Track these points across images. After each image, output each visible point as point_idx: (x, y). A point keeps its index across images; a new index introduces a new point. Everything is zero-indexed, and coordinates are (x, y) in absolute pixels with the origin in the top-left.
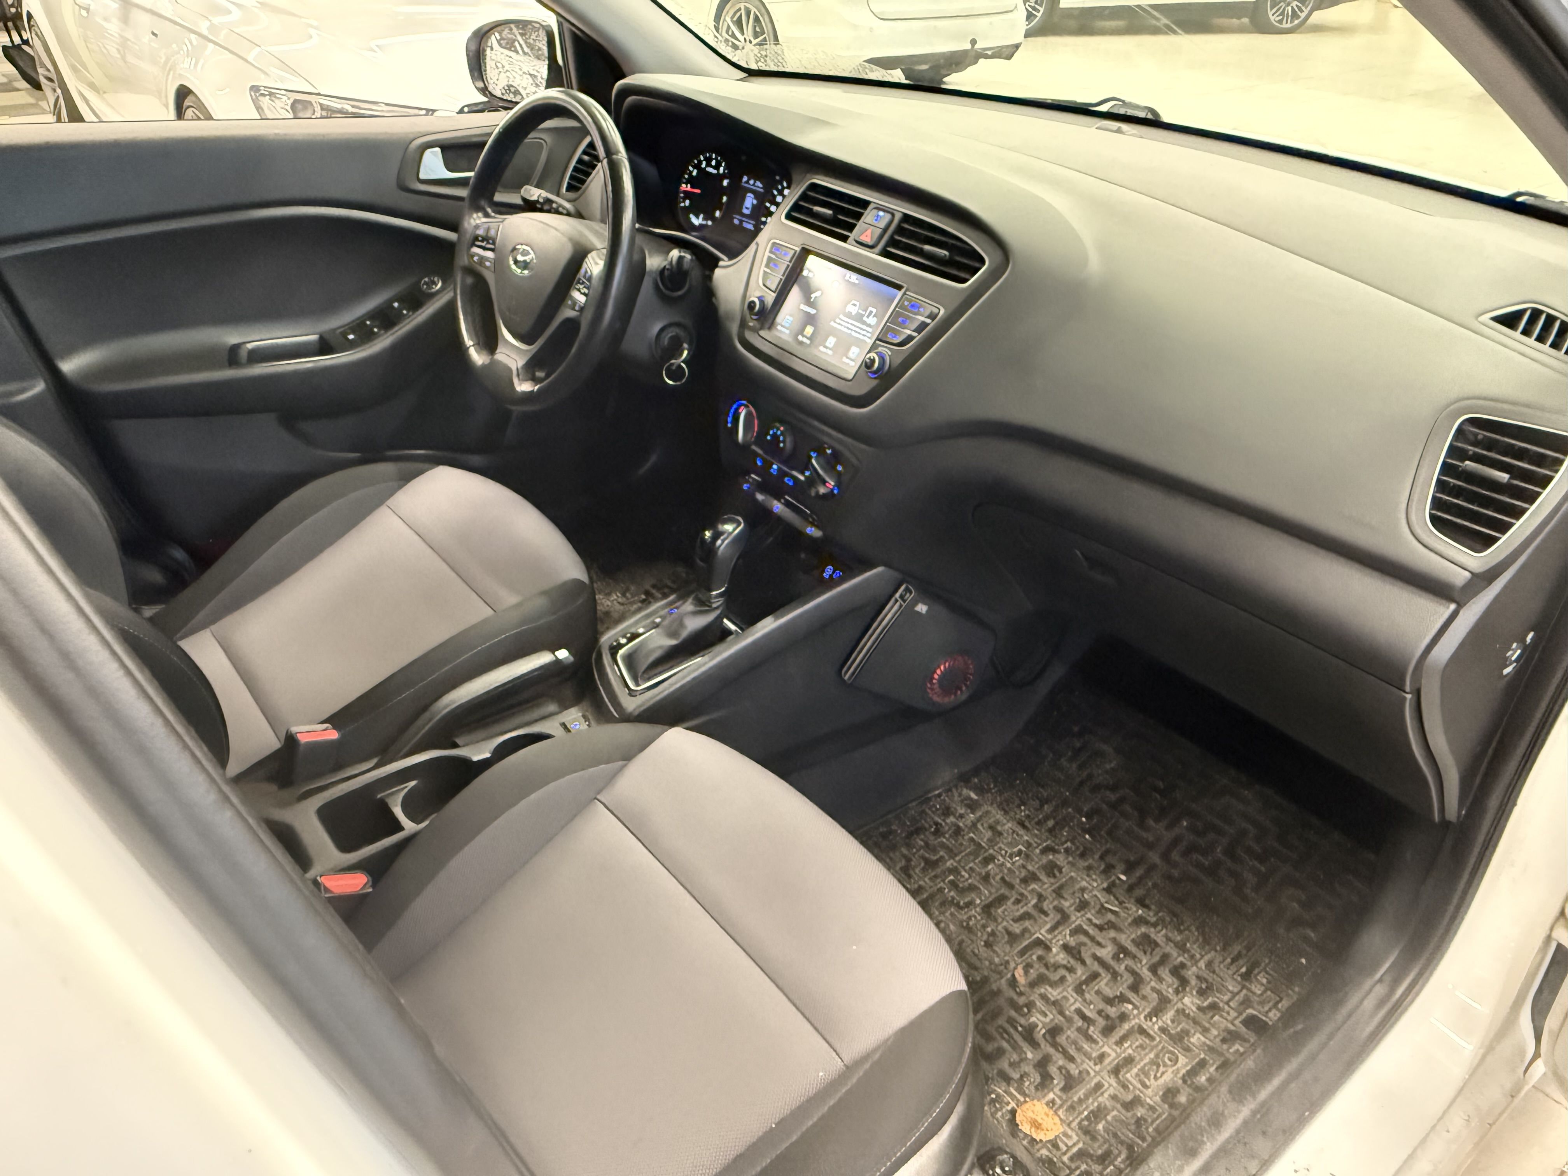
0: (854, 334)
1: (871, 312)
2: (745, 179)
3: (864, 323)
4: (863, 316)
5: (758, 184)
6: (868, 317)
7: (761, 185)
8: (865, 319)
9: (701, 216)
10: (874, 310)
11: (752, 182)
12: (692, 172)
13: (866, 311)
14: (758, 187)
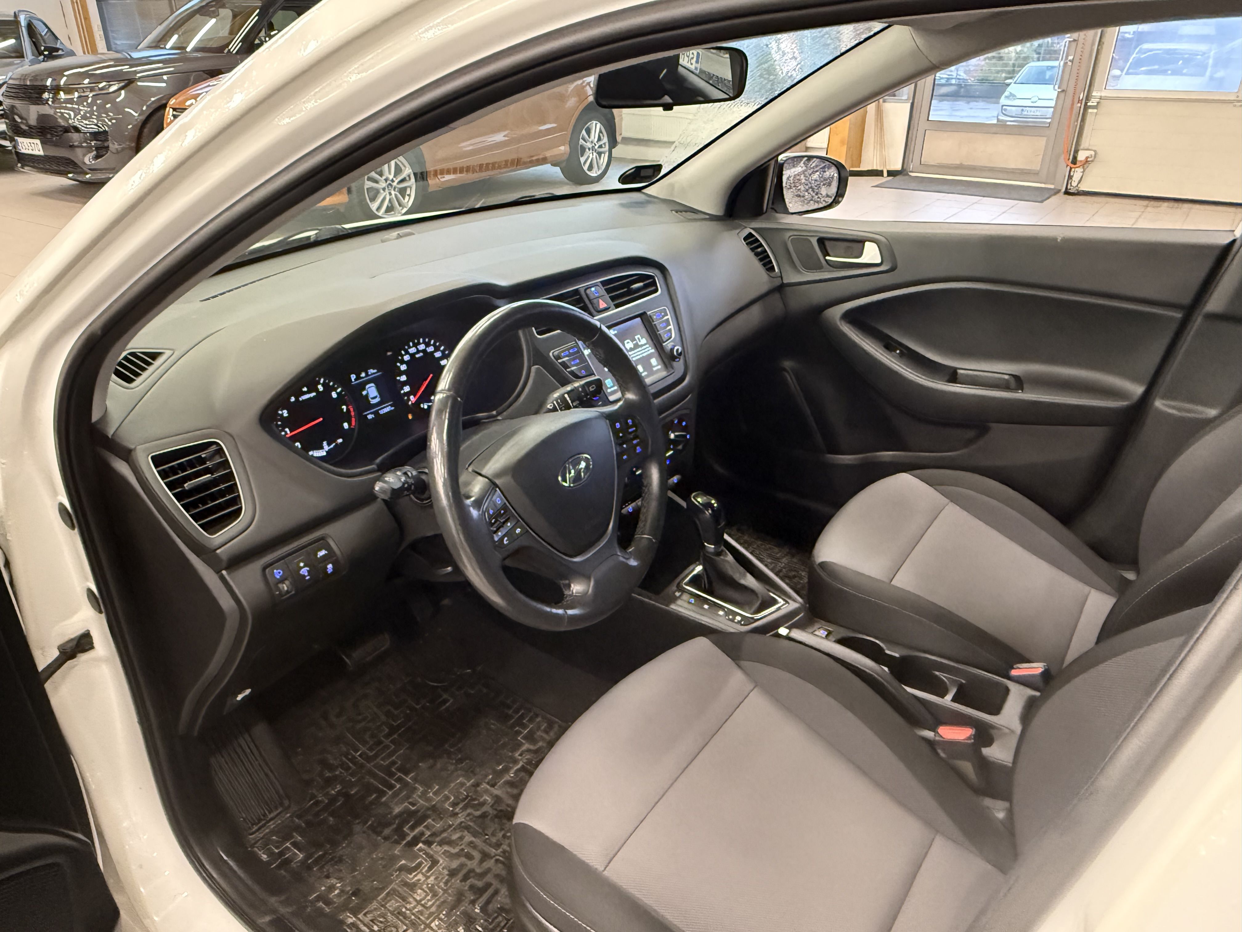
0: (644, 355)
1: (638, 338)
2: (353, 377)
3: (642, 346)
4: (637, 343)
5: (371, 371)
6: (640, 341)
7: (375, 371)
8: (640, 344)
9: (325, 443)
10: (639, 336)
11: (363, 375)
12: (282, 414)
13: (635, 340)
14: (374, 373)
